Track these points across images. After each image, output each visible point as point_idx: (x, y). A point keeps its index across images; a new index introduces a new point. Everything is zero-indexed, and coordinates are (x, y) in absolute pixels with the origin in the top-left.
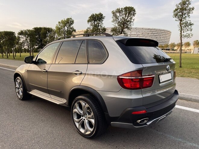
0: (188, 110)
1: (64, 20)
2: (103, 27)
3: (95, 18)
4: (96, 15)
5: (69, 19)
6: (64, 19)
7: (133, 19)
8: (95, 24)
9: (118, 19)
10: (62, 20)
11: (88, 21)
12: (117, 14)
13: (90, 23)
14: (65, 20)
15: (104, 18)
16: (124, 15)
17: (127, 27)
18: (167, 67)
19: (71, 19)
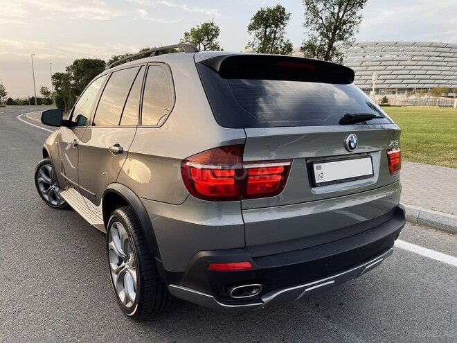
1: (196, 28)
2: (285, 40)
3: (268, 20)
4: (269, 10)
5: (206, 24)
6: (198, 26)
7: (358, 14)
8: (267, 33)
9: (321, 18)
10: (194, 29)
11: (251, 28)
12: (319, 6)
13: (253, 33)
14: (200, 27)
15: (287, 18)
16: (337, 8)
17: (341, 38)
19: (212, 24)
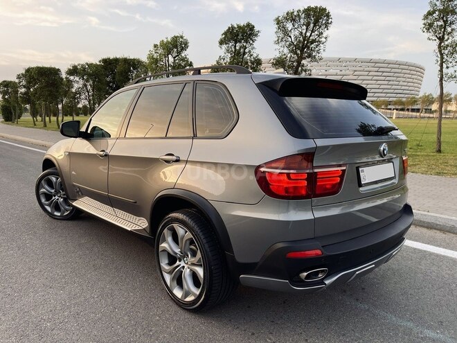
0: (443, 254)
1: (165, 40)
2: (255, 55)
3: (238, 35)
4: (239, 27)
5: (176, 37)
6: (167, 38)
7: (324, 35)
8: (237, 48)
9: (290, 37)
10: (163, 41)
11: (221, 43)
12: (288, 26)
13: (224, 46)
14: (169, 40)
15: (256, 35)
16: (304, 27)
17: (310, 56)
18: (382, 149)
19: (182, 37)
